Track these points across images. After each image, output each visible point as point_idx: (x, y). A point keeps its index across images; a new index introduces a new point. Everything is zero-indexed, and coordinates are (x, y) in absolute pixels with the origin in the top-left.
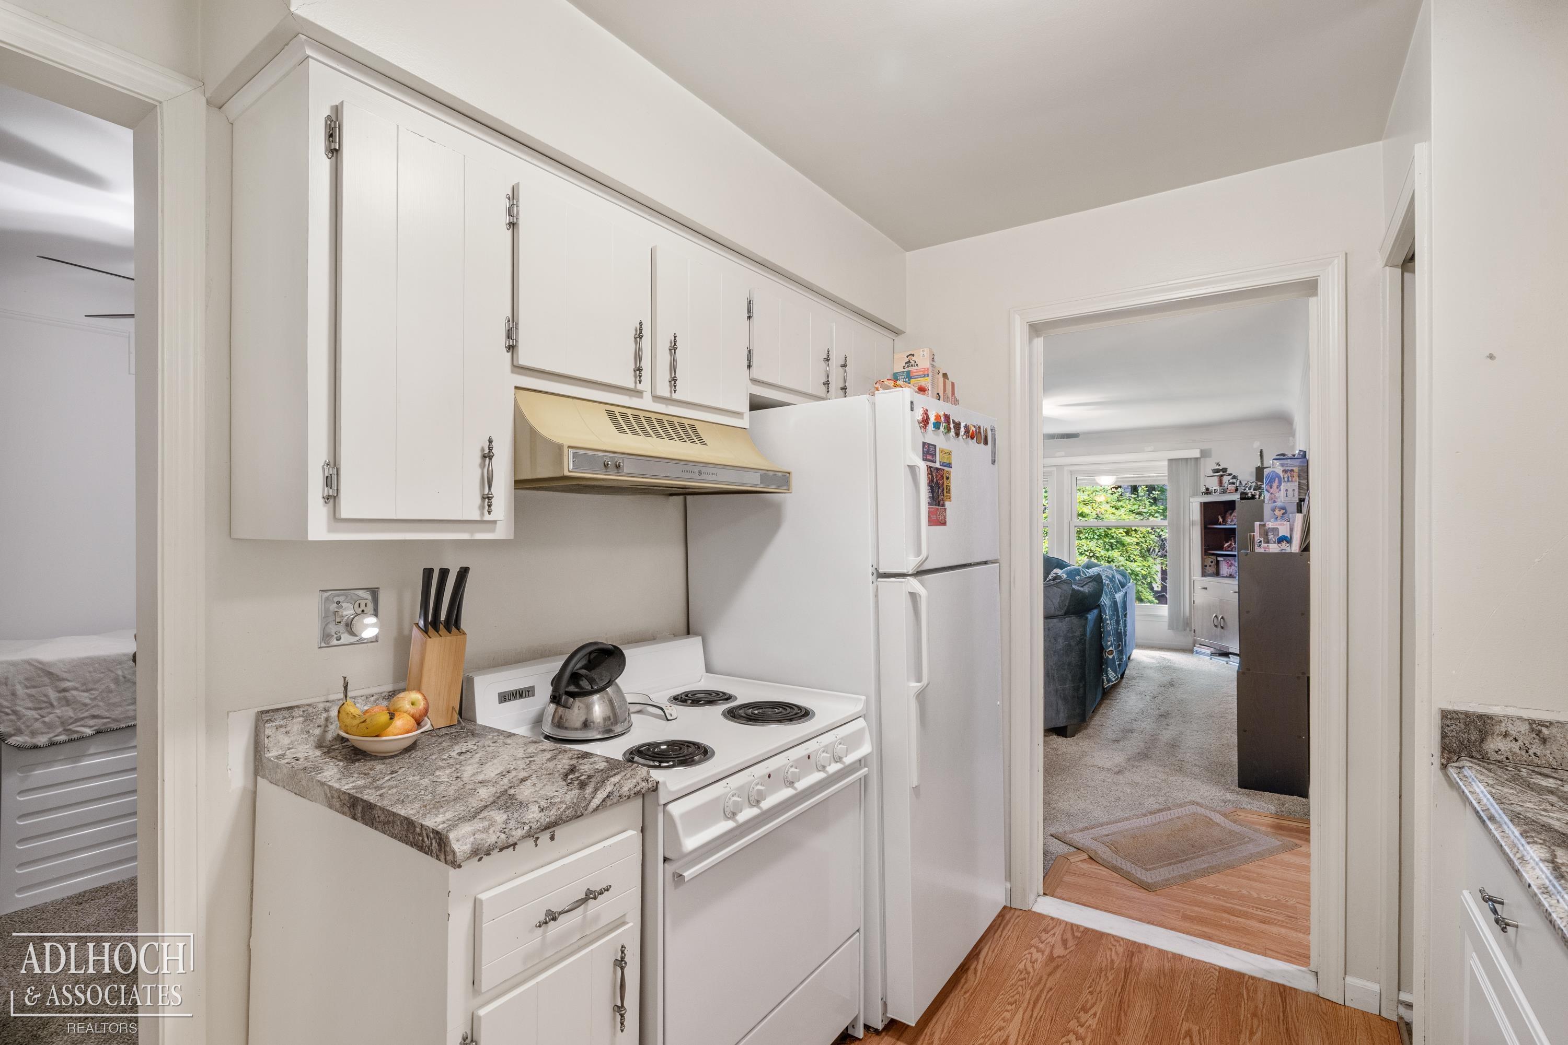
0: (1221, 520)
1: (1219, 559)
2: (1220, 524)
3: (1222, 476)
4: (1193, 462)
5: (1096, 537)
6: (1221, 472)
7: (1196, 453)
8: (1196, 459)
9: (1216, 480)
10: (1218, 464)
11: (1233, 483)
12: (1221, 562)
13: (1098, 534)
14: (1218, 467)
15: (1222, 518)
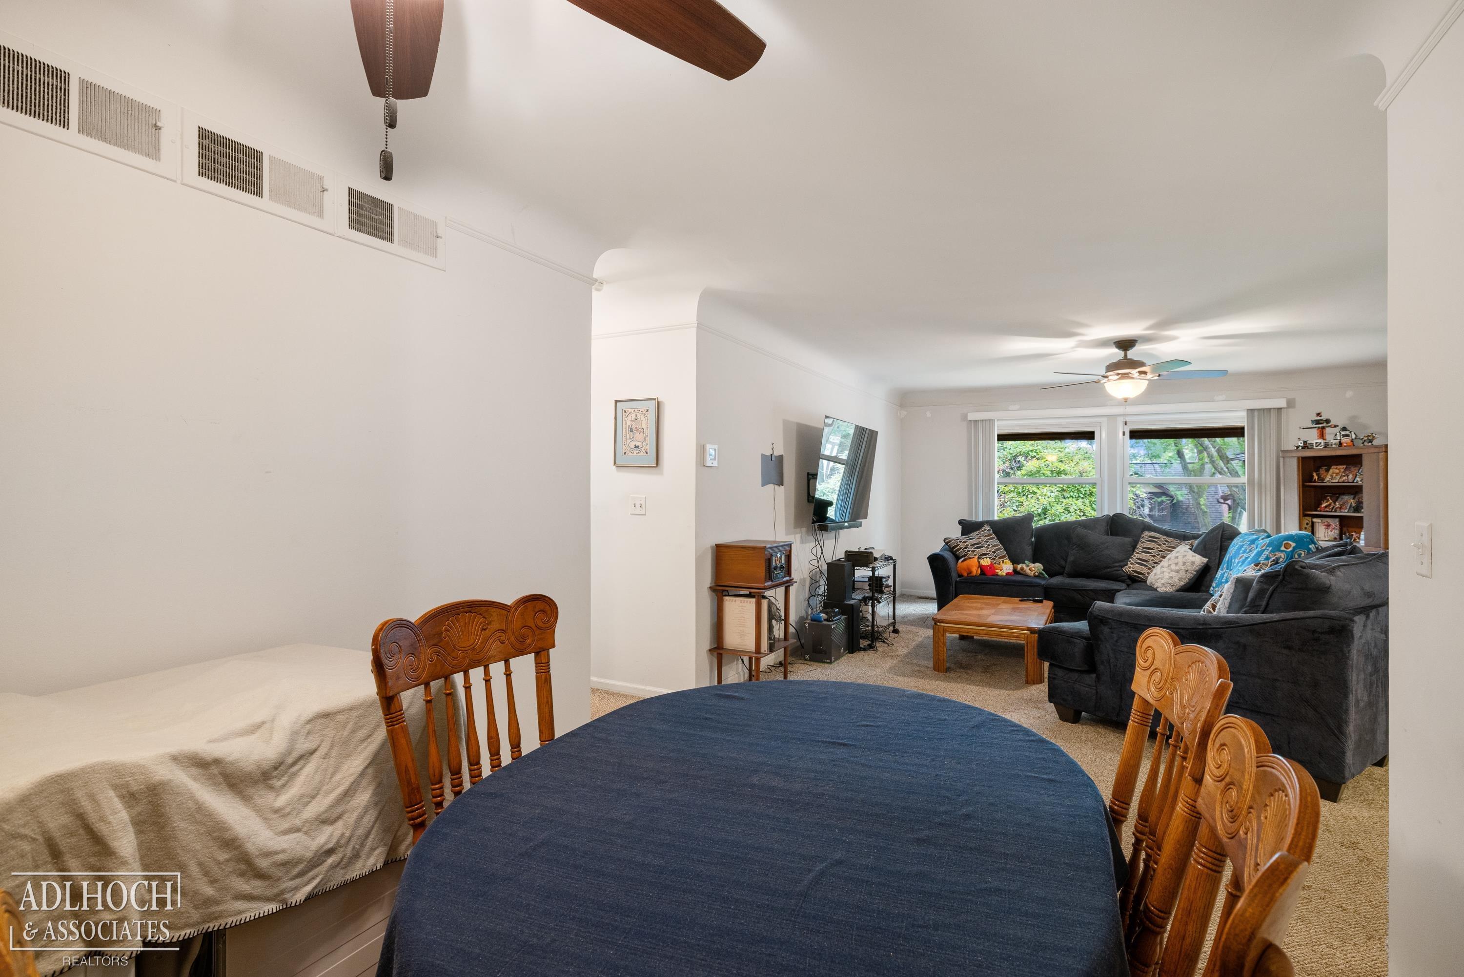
0: (1316, 477)
1: (1315, 520)
2: (1315, 482)
3: (1323, 428)
4: (1273, 413)
5: (1082, 496)
6: (1321, 424)
7: (1282, 403)
8: (1279, 409)
9: (1315, 432)
10: (1319, 414)
11: (1347, 435)
12: (1317, 524)
13: (1083, 492)
14: (1319, 418)
15: (1317, 475)
